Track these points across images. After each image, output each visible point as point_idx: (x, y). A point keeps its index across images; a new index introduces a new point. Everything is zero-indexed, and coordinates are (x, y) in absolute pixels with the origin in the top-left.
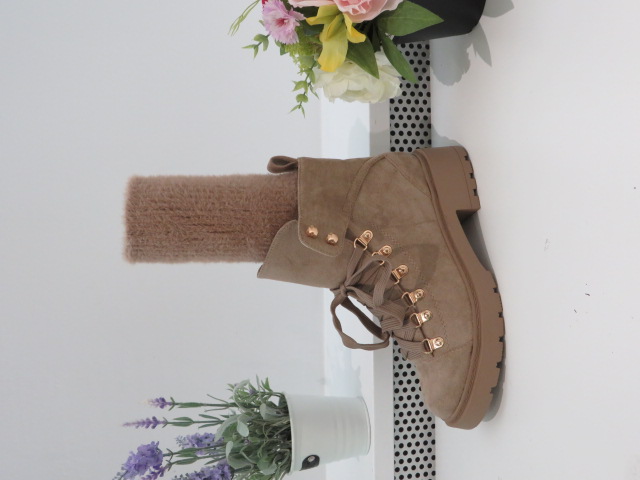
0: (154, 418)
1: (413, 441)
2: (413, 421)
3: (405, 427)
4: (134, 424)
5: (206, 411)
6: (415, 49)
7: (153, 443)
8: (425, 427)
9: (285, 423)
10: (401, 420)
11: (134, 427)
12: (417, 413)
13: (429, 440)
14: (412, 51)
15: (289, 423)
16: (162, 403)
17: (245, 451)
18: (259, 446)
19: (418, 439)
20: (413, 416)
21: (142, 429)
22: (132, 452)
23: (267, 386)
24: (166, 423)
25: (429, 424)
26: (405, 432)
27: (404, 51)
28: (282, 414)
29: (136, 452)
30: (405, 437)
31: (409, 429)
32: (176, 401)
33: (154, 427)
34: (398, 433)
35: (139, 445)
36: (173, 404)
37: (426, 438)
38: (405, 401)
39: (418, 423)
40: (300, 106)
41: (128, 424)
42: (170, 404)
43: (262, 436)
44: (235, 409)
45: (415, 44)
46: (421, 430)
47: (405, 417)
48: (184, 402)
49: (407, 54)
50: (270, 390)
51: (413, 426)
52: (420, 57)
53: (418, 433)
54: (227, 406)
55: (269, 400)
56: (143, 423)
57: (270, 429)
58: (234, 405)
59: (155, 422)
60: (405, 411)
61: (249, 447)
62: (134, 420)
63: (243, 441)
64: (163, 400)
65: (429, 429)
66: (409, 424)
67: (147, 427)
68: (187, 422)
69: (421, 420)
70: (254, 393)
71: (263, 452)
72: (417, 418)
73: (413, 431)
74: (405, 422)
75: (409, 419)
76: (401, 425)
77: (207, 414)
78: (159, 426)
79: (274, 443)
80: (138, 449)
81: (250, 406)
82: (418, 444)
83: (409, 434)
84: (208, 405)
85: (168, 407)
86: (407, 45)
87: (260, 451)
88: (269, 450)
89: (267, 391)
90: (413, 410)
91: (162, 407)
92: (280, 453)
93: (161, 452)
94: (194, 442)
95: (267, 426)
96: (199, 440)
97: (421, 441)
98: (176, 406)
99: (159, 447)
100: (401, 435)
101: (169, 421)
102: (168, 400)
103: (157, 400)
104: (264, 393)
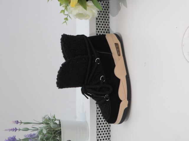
0: (16, 128)
1: (103, 136)
2: (103, 129)
3: (101, 131)
4: (8, 130)
5: (33, 125)
6: (105, 3)
7: (14, 136)
8: (107, 131)
9: (59, 129)
10: (99, 129)
11: (8, 131)
12: (105, 126)
13: (109, 135)
14: (104, 4)
15: (61, 129)
16: (17, 122)
17: (45, 139)
18: (51, 137)
19: (105, 135)
20: (103, 127)
21: (11, 132)
22: (6, 139)
23: (54, 117)
24: (20, 130)
25: (109, 130)
26: (101, 133)
27: (101, 3)
28: (59, 126)
29: (7, 139)
30: (101, 134)
31: (102, 132)
32: (22, 122)
33: (15, 131)
34: (98, 133)
35: (9, 137)
36: (21, 123)
37: (107, 135)
38: (101, 122)
39: (105, 130)
40: (65, 22)
41: (6, 130)
42: (20, 123)
43: (52, 134)
44: (43, 125)
45: (105, 1)
46: (106, 132)
47: (101, 127)
48: (25, 122)
49: (102, 4)
50: (55, 118)
51: (103, 131)
52: (106, 6)
53: (105, 133)
54: (40, 124)
55: (55, 122)
56: (12, 130)
57: (54, 131)
58: (42, 123)
59: (16, 129)
60: (101, 126)
61: (47, 138)
62: (9, 129)
63: (45, 136)
64: (18, 121)
65: (109, 132)
66: (102, 130)
67: (13, 131)
68: (27, 129)
69: (106, 129)
70: (50, 119)
71: (52, 140)
72: (105, 128)
73: (103, 132)
74: (101, 129)
75: (102, 128)
76: (99, 130)
77: (33, 126)
78: (17, 131)
79: (55, 136)
80: (8, 138)
81: (48, 124)
82: (105, 137)
83: (102, 133)
84: (33, 123)
85: (19, 124)
86: (102, 2)
87: (51, 139)
88: (54, 139)
89: (54, 119)
90: (104, 125)
91: (17, 124)
92: (58, 140)
93: (16, 139)
94: (30, 136)
95: (53, 130)
96: (31, 136)
97: (106, 136)
98: (22, 124)
99: (16, 138)
100: (99, 134)
101: (21, 129)
102: (19, 121)
103: (15, 121)
104: (53, 120)
